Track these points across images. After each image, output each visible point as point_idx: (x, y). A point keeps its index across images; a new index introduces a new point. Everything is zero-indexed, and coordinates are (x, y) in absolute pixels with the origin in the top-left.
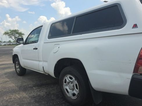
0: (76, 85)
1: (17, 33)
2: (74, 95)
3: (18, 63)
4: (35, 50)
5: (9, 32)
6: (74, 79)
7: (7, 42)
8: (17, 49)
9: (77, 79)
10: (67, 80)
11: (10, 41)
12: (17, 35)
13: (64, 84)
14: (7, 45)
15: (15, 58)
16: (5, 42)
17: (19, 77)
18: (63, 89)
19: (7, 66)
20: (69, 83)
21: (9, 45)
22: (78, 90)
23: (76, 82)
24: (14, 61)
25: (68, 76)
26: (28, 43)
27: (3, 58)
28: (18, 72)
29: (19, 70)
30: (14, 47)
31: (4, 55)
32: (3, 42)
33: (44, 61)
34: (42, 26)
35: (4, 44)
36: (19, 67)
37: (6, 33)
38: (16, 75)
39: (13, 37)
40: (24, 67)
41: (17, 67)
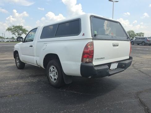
0: (56, 72)
1: (21, 29)
2: (55, 79)
3: (18, 59)
4: (31, 47)
5: (13, 28)
6: (55, 68)
7: (10, 39)
8: (18, 46)
9: (57, 68)
10: (51, 70)
11: (13, 38)
12: (21, 31)
13: (50, 72)
14: (10, 41)
15: (16, 54)
16: (8, 38)
17: (19, 70)
18: (49, 76)
19: (8, 61)
20: (52, 71)
21: (12, 41)
22: (57, 76)
23: (56, 71)
24: (15, 57)
25: (52, 67)
26: (27, 42)
27: (5, 54)
28: (18, 66)
29: (19, 64)
30: (15, 44)
31: (6, 52)
32: (6, 38)
33: (37, 56)
34: (37, 28)
35: (7, 40)
36: (19, 62)
37: (9, 29)
38: (17, 68)
39: (17, 34)
40: (23, 61)
41: (17, 61)
